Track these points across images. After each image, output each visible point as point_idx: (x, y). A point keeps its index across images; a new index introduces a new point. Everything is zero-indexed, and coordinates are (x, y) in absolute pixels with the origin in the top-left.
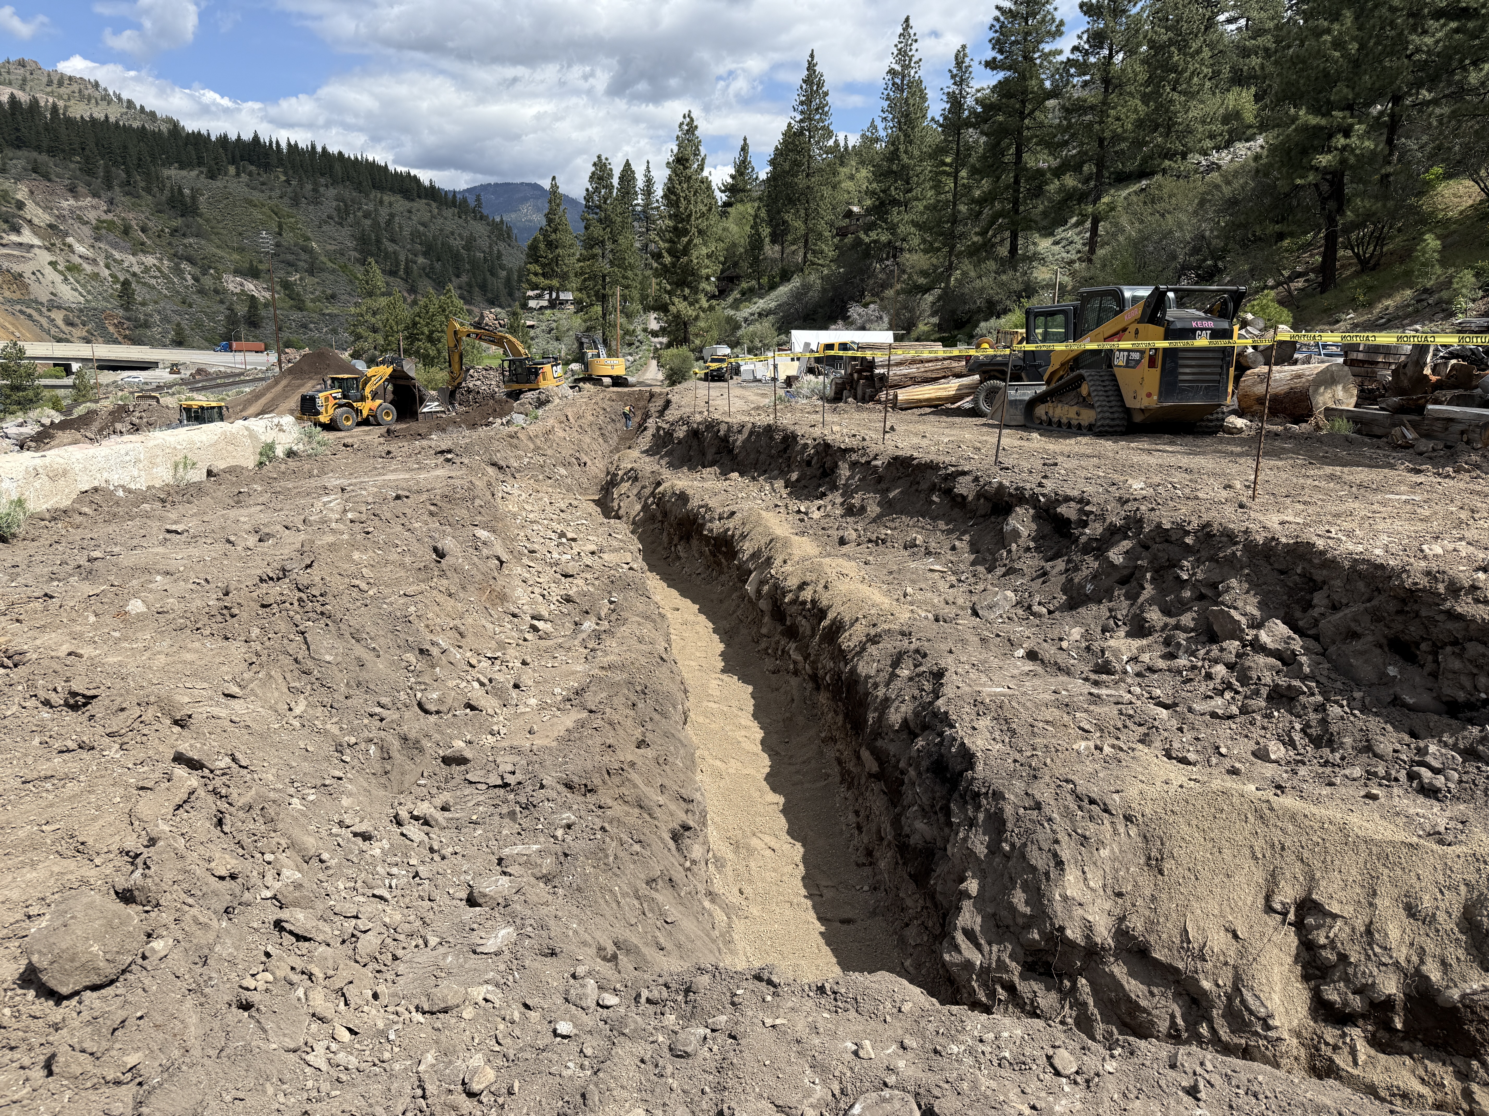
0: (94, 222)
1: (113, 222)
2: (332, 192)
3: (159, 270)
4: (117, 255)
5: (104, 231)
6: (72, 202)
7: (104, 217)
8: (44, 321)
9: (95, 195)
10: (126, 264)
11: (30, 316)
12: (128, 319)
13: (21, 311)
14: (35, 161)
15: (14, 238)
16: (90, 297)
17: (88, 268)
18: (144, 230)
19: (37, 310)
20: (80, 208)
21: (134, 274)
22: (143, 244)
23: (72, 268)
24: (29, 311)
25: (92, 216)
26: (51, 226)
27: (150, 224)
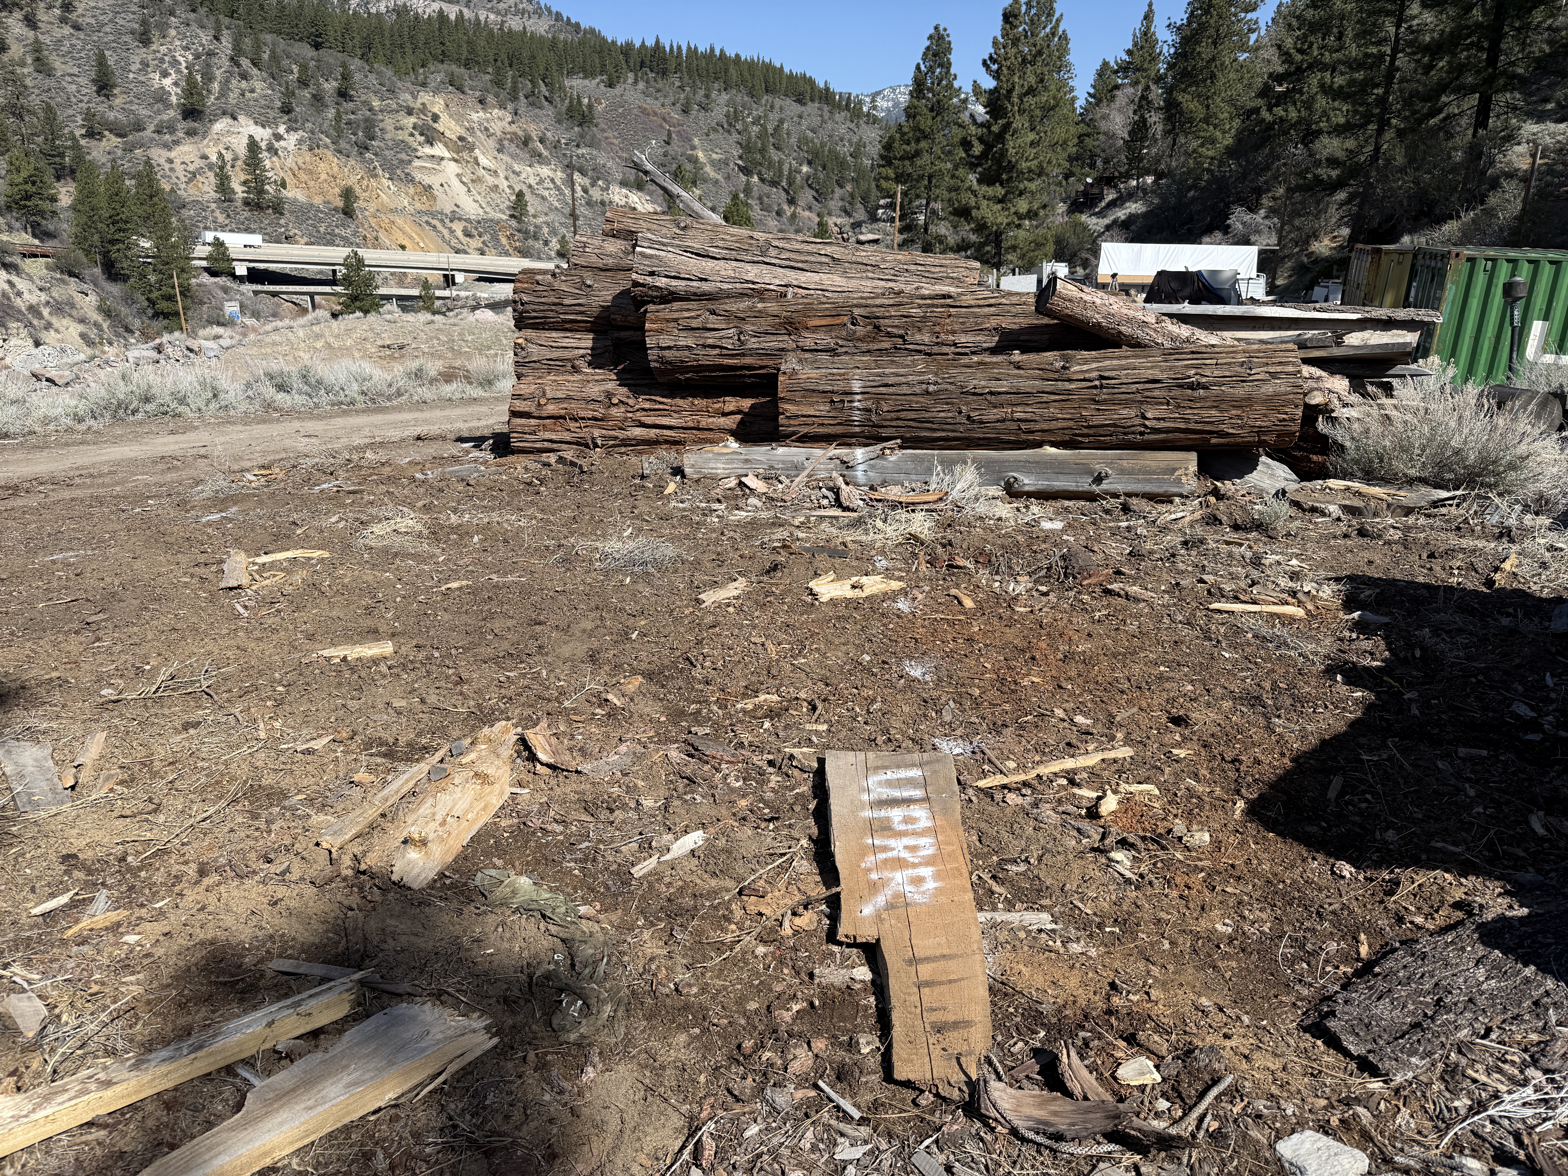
0: (499, 133)
1: (515, 134)
2: (725, 97)
3: (552, 180)
4: (517, 168)
5: (506, 143)
6: (481, 114)
7: (509, 129)
8: (446, 232)
9: (502, 107)
10: (523, 175)
11: (435, 227)
12: (519, 231)
13: (427, 222)
14: (452, 74)
15: (428, 150)
16: (488, 209)
17: (490, 180)
18: (541, 141)
19: (442, 221)
20: (488, 120)
21: (530, 186)
22: (540, 155)
23: (477, 180)
24: (434, 222)
25: (497, 127)
26: (461, 139)
27: (549, 134)
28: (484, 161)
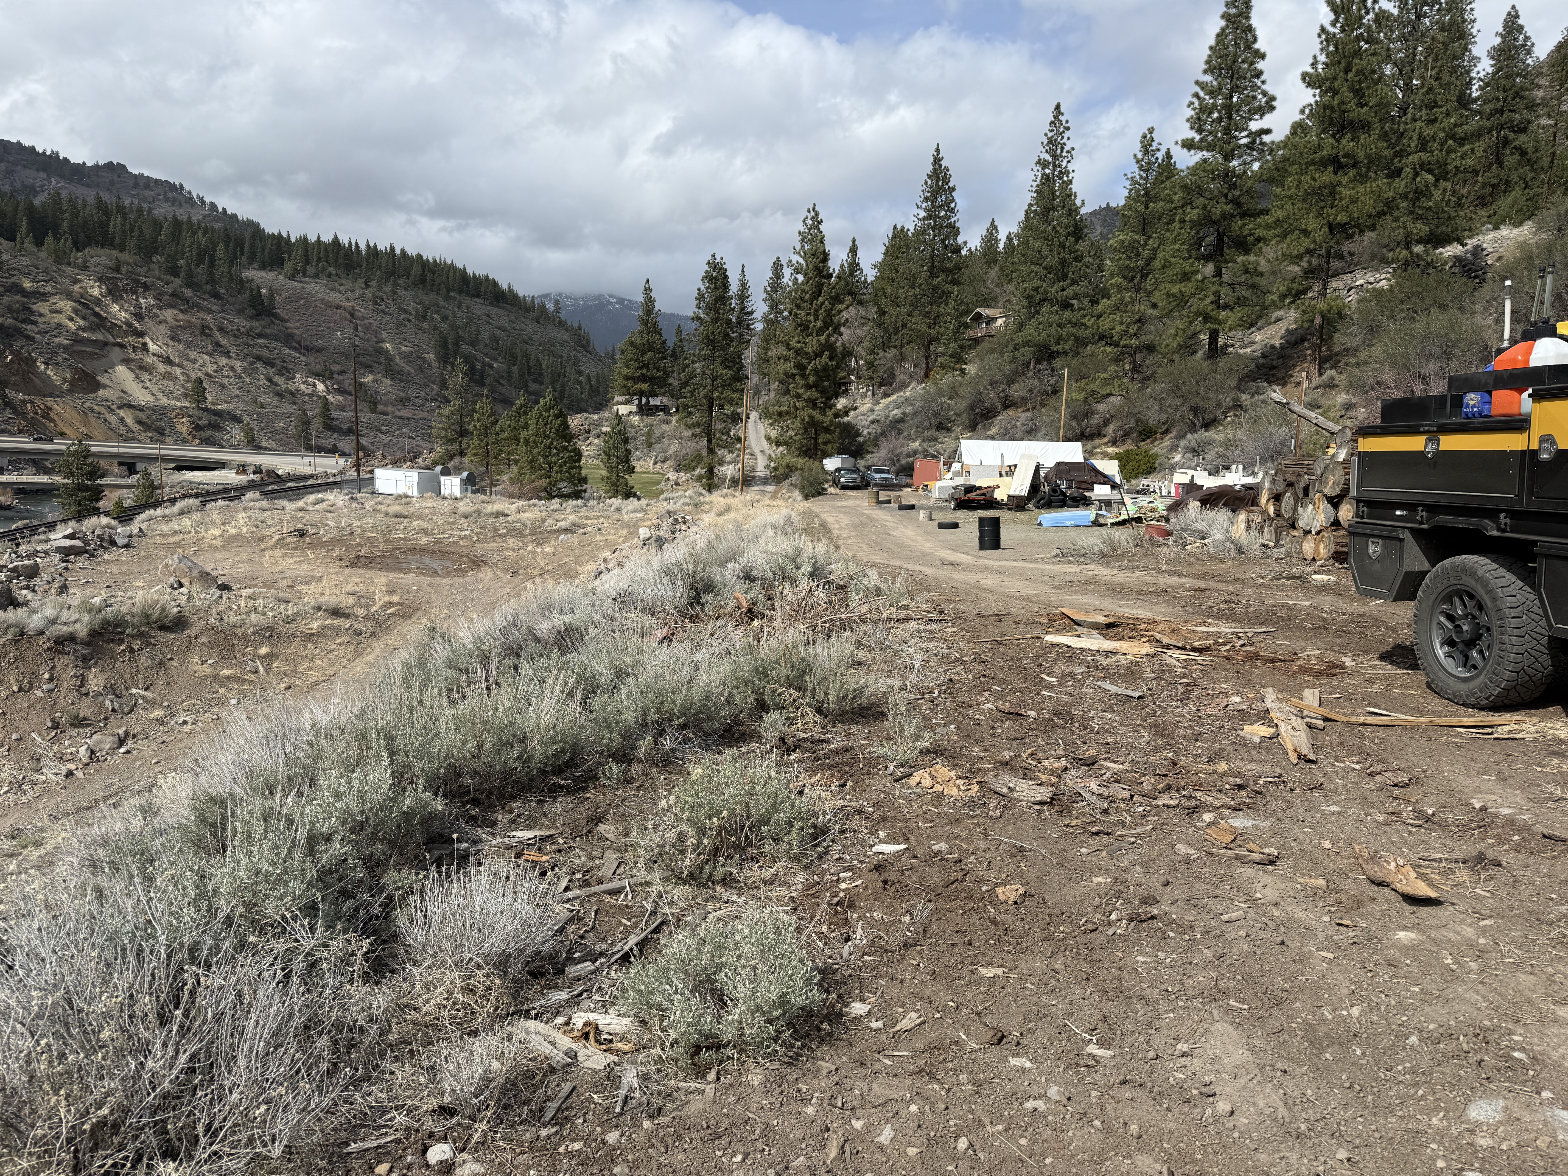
0: (170, 320)
1: (188, 321)
2: (410, 294)
3: (232, 369)
4: (192, 355)
5: (179, 330)
6: (150, 300)
7: (181, 316)
8: (113, 419)
10: (200, 363)
12: (198, 418)
14: (117, 259)
15: (89, 335)
16: (161, 397)
17: (162, 367)
18: (218, 330)
20: (157, 307)
21: (207, 374)
22: (219, 344)
23: (147, 367)
27: (226, 323)
28: (152, 347)
